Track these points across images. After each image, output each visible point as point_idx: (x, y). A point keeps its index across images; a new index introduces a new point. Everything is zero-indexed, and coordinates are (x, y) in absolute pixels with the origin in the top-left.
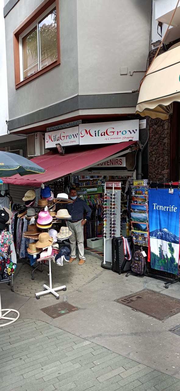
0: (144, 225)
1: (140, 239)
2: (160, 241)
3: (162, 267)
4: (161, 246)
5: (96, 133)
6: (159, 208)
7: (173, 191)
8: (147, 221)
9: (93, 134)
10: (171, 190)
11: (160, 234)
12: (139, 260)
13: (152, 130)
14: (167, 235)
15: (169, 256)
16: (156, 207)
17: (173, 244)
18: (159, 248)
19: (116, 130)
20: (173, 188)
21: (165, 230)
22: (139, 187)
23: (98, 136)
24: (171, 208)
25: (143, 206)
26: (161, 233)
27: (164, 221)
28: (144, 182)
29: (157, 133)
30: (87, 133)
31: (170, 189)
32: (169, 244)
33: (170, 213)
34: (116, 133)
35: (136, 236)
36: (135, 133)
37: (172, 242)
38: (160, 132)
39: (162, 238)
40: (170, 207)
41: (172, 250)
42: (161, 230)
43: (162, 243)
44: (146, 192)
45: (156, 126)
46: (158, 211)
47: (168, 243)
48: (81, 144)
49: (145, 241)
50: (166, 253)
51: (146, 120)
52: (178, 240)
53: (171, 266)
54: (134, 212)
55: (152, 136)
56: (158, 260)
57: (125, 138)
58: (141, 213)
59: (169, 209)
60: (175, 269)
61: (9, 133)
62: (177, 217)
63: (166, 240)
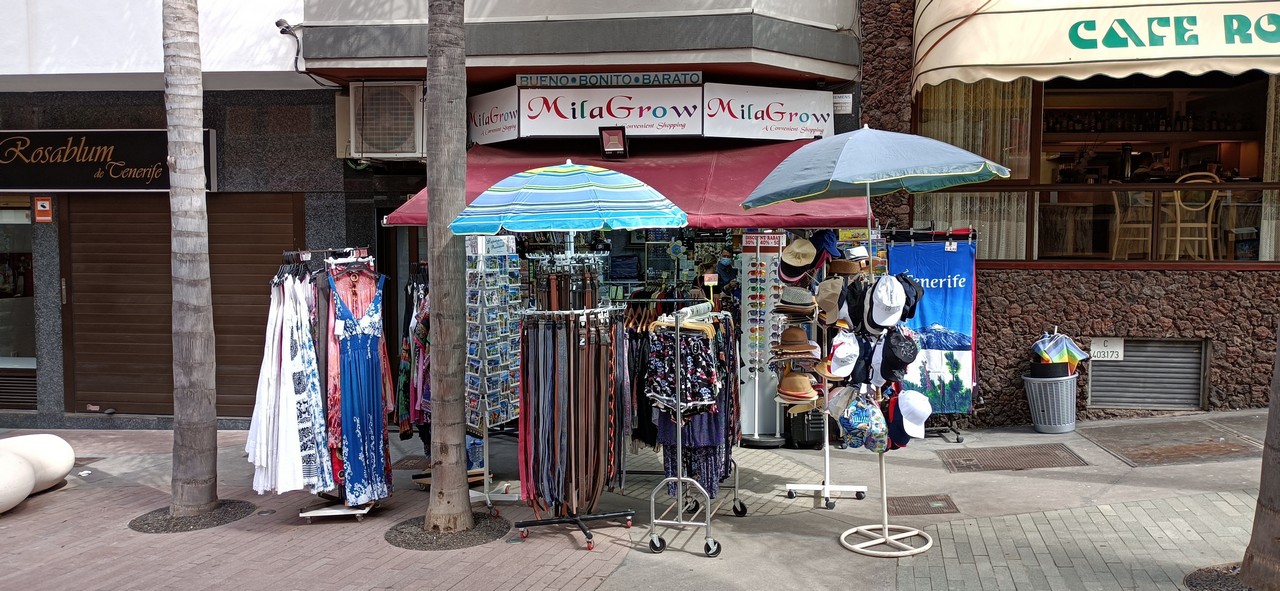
4: (924, 363)
5: (743, 111)
7: (955, 247)
9: (737, 112)
10: (950, 244)
14: (942, 338)
15: (948, 378)
17: (955, 353)
18: (920, 367)
19: (786, 109)
20: (954, 240)
21: (938, 327)
23: (750, 118)
24: (952, 281)
27: (934, 308)
30: (724, 109)
31: (947, 243)
32: (946, 355)
33: (949, 291)
34: (787, 117)
37: (954, 349)
40: (949, 280)
41: (955, 365)
42: (924, 330)
43: (928, 357)
44: (880, 253)
47: (946, 352)
48: (706, 135)
50: (939, 374)
51: (850, 95)
52: (969, 342)
53: (951, 397)
59: (945, 284)
60: (960, 404)
61: (302, 67)
62: (965, 298)
63: (940, 347)
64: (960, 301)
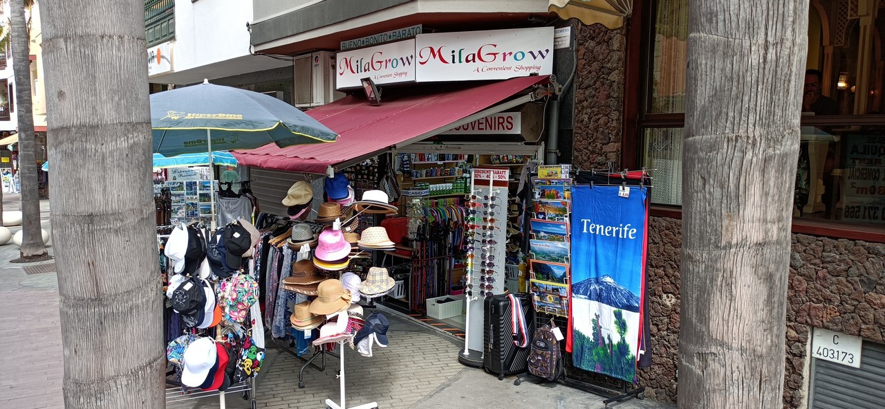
0: (559, 268)
1: (550, 299)
2: (595, 304)
3: (597, 364)
4: (598, 317)
5: (453, 56)
6: (594, 230)
7: (628, 193)
8: (567, 259)
9: (448, 58)
10: (624, 189)
11: (595, 289)
12: (546, 348)
13: (582, 50)
14: (613, 292)
15: (616, 339)
16: (588, 226)
17: (624, 312)
18: (593, 320)
19: (500, 50)
20: (628, 184)
21: (609, 280)
22: (550, 182)
23: (460, 62)
24: (623, 231)
25: (558, 225)
26: (597, 288)
27: (607, 258)
28: (563, 171)
29: (595, 59)
30: (434, 56)
31: (621, 188)
32: (615, 313)
33: (620, 242)
34: (499, 57)
35: (540, 293)
36: (543, 57)
37: (623, 308)
38: (601, 57)
39: (599, 298)
40: (621, 229)
41: (622, 326)
42: (597, 281)
43: (600, 310)
44: (567, 194)
45: (592, 44)
46: (592, 236)
47: (614, 309)
48: (419, 80)
49: (560, 304)
50: (609, 332)
51: (569, 28)
52: (637, 302)
53: (620, 363)
54: (538, 238)
55: (584, 65)
56: (590, 349)
57: (522, 68)
58: (553, 240)
59: (617, 232)
60: (627, 370)
61: (253, 53)
62: (635, 252)
63: (610, 302)
64: (629, 253)
